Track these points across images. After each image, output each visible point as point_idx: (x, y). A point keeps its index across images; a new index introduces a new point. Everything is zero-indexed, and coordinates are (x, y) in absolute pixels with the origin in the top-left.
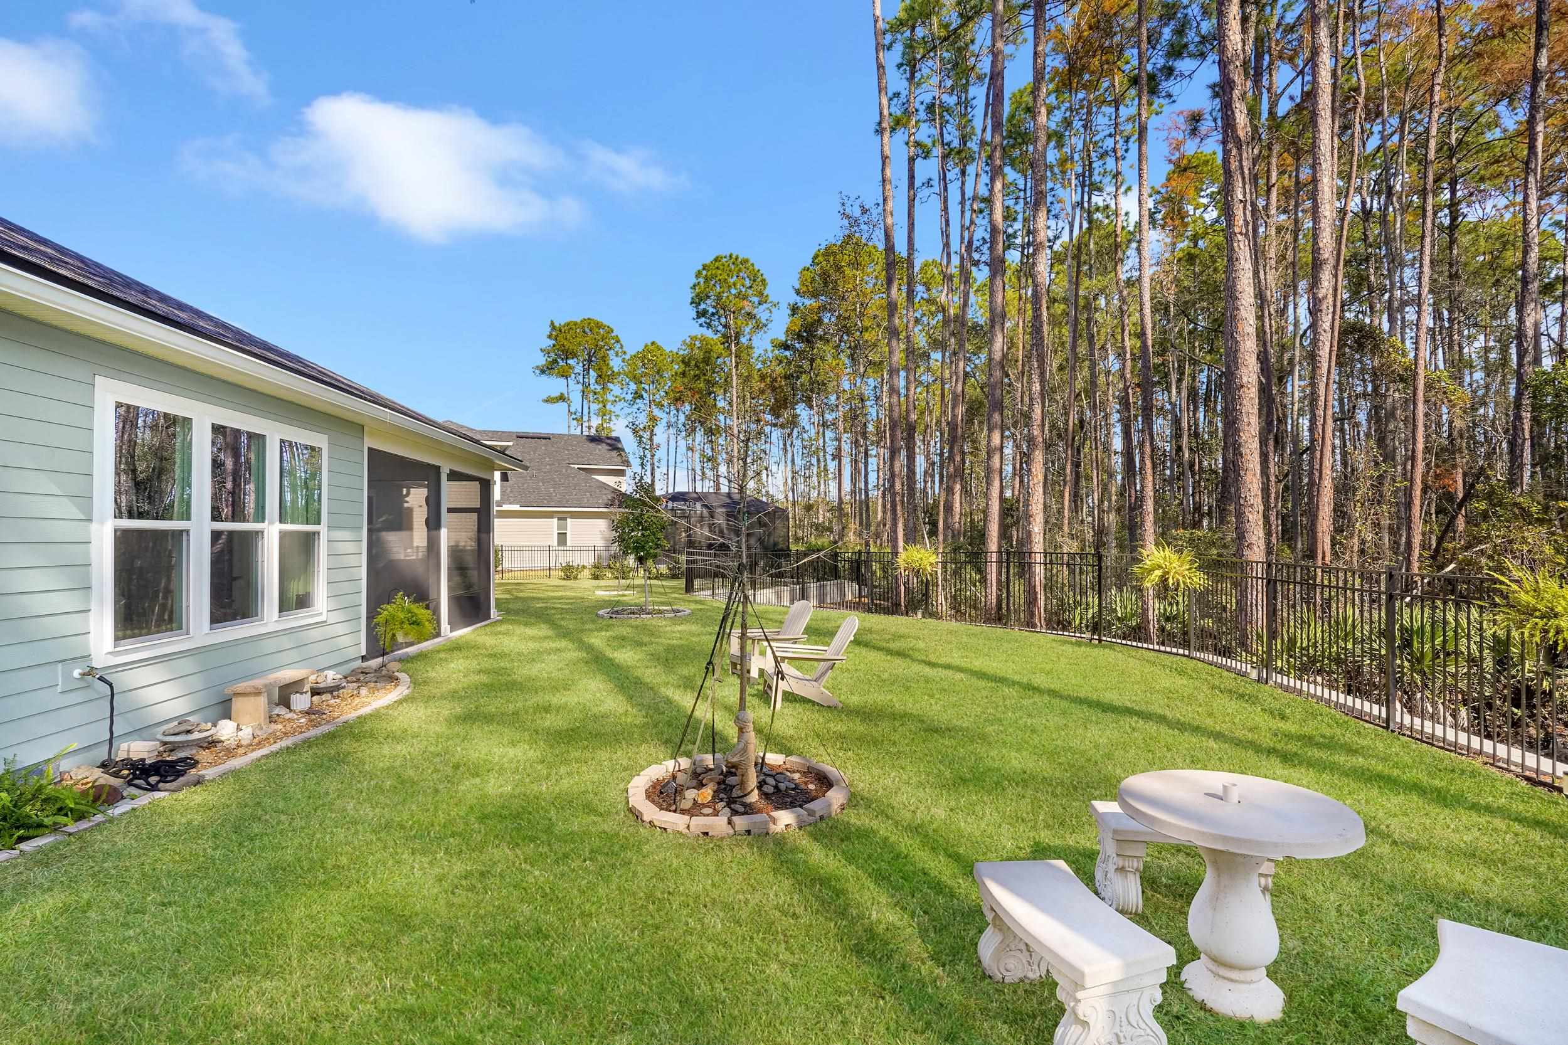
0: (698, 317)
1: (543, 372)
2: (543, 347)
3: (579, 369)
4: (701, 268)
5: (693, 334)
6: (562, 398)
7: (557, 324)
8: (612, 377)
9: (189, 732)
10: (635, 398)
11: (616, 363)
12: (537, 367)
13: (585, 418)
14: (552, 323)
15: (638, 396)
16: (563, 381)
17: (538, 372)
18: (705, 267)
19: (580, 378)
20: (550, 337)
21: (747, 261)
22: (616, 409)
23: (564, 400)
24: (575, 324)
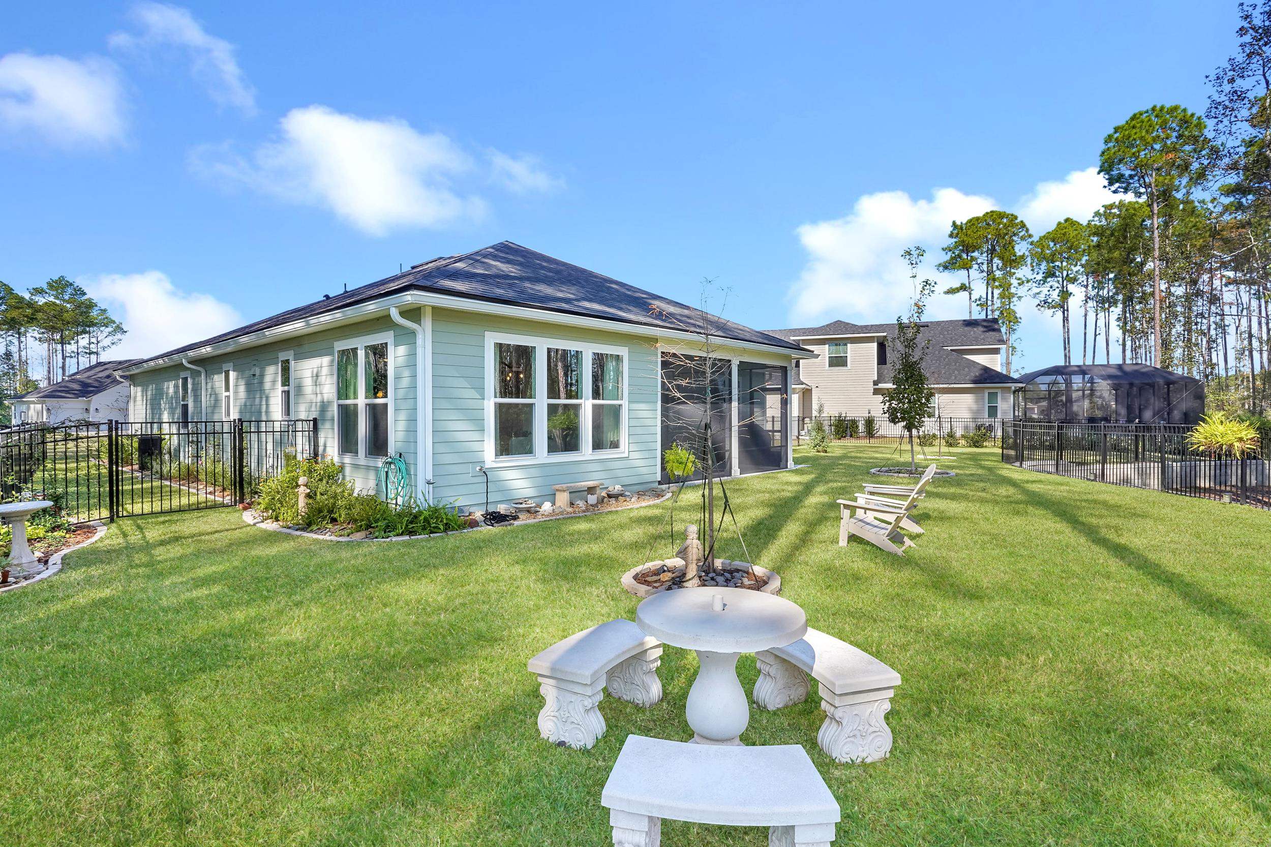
0: (1111, 183)
1: (946, 268)
2: (945, 246)
3: (983, 258)
4: (1112, 131)
5: (1108, 203)
6: (963, 288)
7: (958, 223)
8: (1016, 262)
9: (521, 503)
10: (1046, 278)
11: (1021, 248)
12: (940, 265)
13: (989, 303)
14: (954, 223)
15: (1050, 274)
16: (964, 273)
17: (941, 269)
18: (1116, 130)
19: (985, 267)
20: (951, 236)
21: (1176, 108)
22: (1022, 291)
23: (965, 290)
24: (978, 219)
